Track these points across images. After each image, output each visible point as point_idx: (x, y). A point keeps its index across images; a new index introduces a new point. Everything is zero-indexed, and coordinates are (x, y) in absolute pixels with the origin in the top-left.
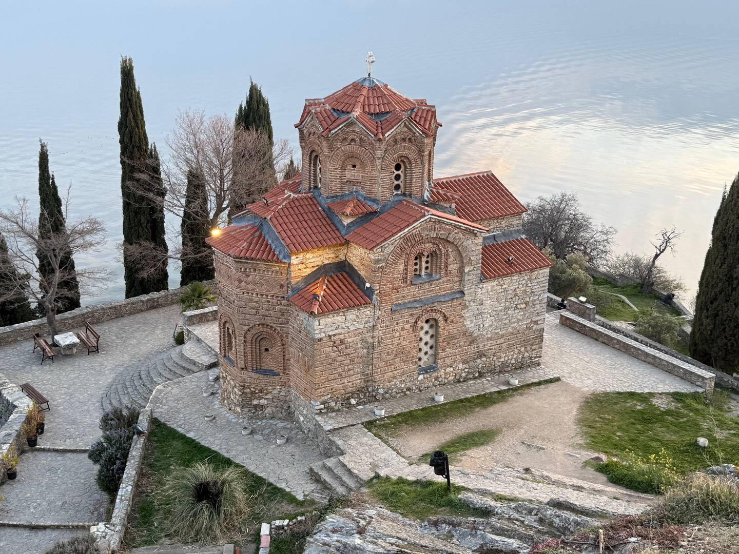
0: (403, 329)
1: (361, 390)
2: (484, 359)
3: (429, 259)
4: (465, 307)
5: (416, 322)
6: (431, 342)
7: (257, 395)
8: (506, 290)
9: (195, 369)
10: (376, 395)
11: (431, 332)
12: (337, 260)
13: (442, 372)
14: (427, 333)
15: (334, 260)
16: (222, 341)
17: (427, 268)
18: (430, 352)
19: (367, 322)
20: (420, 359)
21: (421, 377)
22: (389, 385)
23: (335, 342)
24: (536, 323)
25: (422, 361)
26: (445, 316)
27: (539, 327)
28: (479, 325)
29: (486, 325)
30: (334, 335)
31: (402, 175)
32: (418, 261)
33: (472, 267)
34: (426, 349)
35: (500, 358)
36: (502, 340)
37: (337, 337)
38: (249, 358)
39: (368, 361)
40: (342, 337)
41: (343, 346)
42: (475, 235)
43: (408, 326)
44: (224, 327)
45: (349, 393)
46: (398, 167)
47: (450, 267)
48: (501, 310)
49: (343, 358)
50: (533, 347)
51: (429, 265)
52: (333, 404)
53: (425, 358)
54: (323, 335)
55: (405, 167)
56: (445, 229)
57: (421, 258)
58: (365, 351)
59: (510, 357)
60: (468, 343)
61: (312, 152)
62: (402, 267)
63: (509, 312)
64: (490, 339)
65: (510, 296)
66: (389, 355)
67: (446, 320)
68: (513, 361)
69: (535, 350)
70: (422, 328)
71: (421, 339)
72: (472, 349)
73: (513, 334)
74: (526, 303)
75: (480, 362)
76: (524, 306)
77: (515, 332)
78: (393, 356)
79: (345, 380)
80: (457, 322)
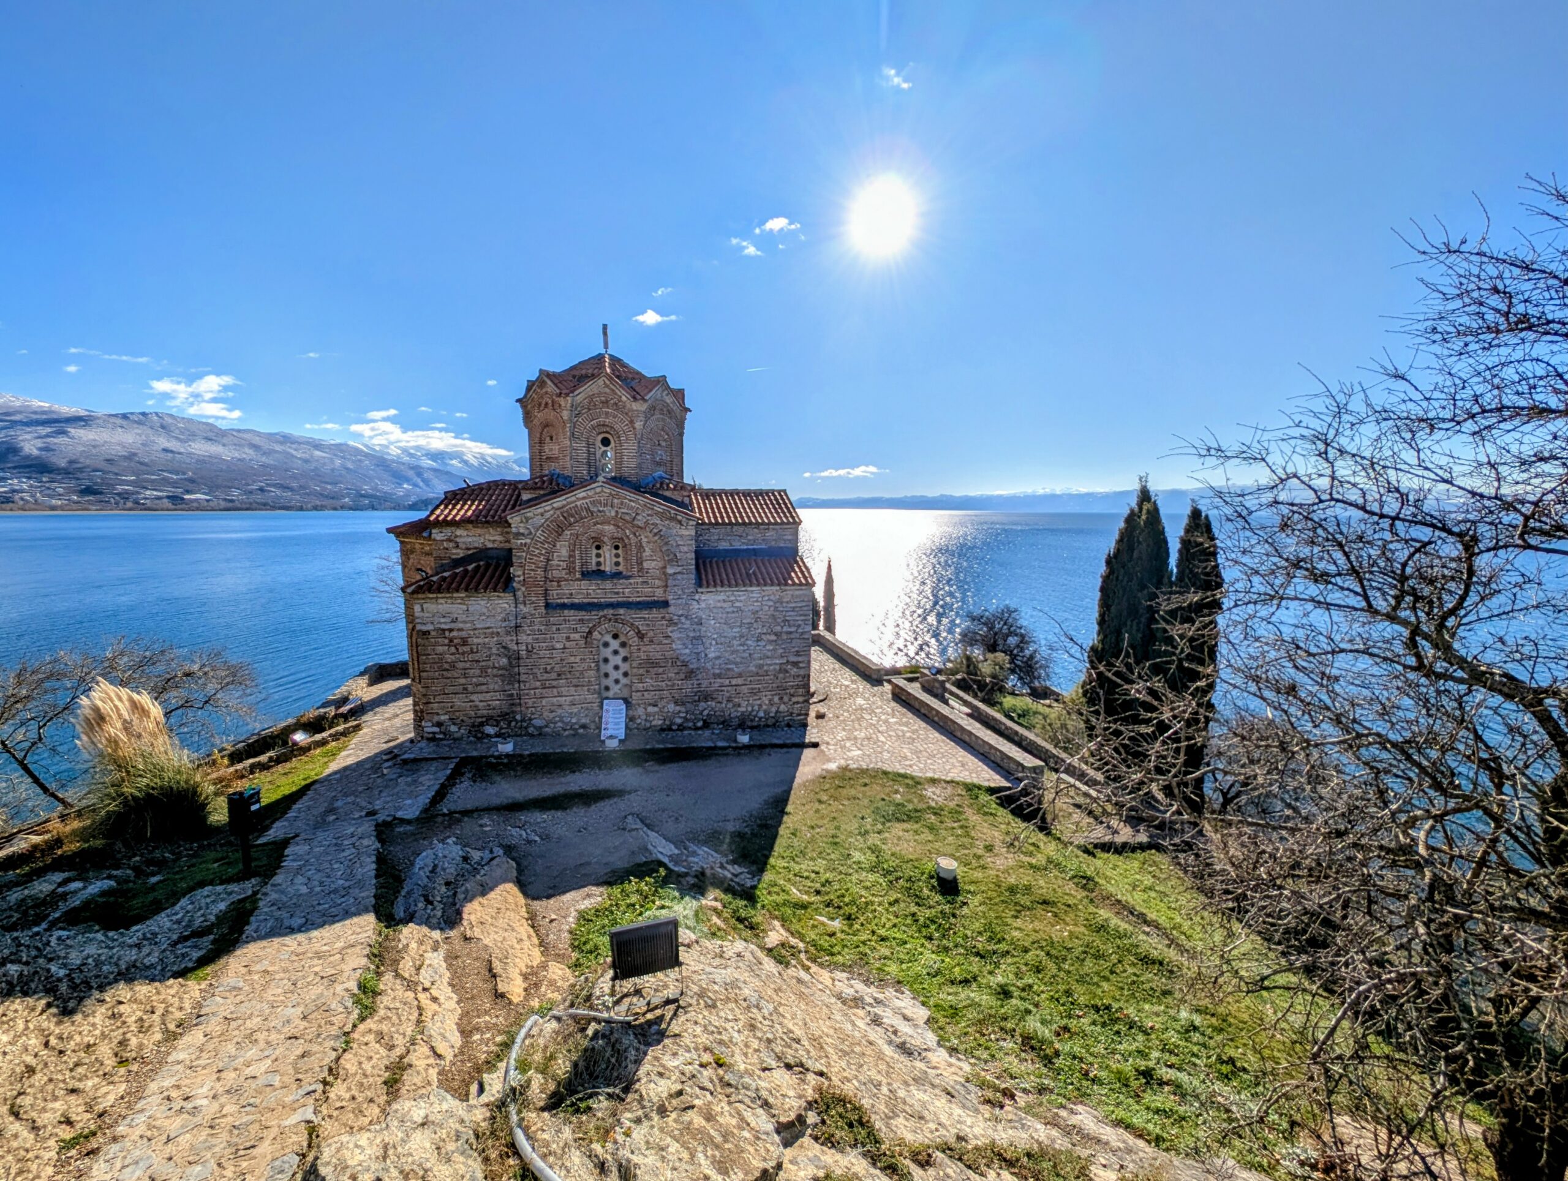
0: (568, 638)
1: (504, 716)
2: (713, 704)
4: (672, 622)
5: (590, 633)
6: (624, 667)
8: (740, 609)
10: (527, 727)
11: (623, 652)
13: (641, 711)
14: (616, 652)
17: (617, 564)
18: (624, 681)
19: (504, 620)
20: (606, 688)
22: (551, 715)
23: (451, 641)
24: (795, 664)
25: (609, 691)
26: (639, 632)
27: (802, 672)
28: (698, 653)
29: (711, 655)
30: (451, 630)
31: (610, 452)
32: (601, 552)
33: (679, 569)
34: (614, 675)
35: (739, 705)
36: (740, 681)
37: (455, 633)
39: (512, 676)
40: (464, 634)
41: (466, 649)
45: (482, 717)
46: (606, 441)
47: (645, 565)
48: (734, 638)
49: (468, 665)
50: (794, 699)
52: (453, 728)
53: (615, 689)
54: (430, 627)
58: (505, 661)
59: (756, 708)
60: (682, 676)
62: (565, 552)
63: (749, 641)
64: (719, 676)
65: (748, 620)
66: (547, 672)
67: (642, 639)
68: (761, 714)
69: (797, 703)
70: (606, 645)
71: (605, 659)
72: (688, 687)
73: (757, 674)
74: (776, 634)
75: (706, 708)
76: (773, 638)
77: (761, 672)
78: (554, 675)
79: (474, 697)
80: (660, 643)
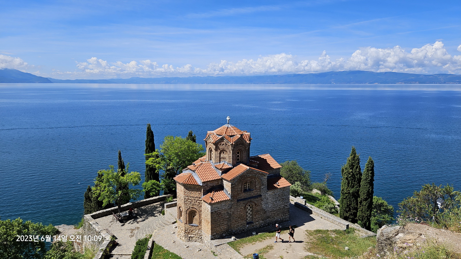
0: (241, 208)
1: (227, 231)
3: (249, 184)
4: (262, 200)
5: (245, 206)
6: (251, 213)
7: (190, 233)
8: (276, 194)
9: (169, 224)
10: (232, 233)
11: (251, 209)
12: (218, 184)
13: (255, 224)
14: (249, 210)
15: (217, 185)
16: (178, 214)
17: (249, 187)
18: (251, 217)
19: (228, 206)
20: (247, 219)
21: (248, 226)
22: (237, 229)
23: (217, 214)
24: (287, 206)
25: (248, 220)
26: (255, 204)
28: (267, 207)
29: (270, 207)
31: (240, 155)
32: (246, 184)
33: (264, 187)
34: (249, 215)
35: (275, 218)
36: (275, 212)
37: (218, 212)
38: (188, 220)
39: (229, 220)
40: (220, 211)
41: (220, 215)
42: (265, 175)
43: (243, 207)
44: (179, 209)
45: (222, 232)
46: (238, 153)
47: (256, 187)
48: (275, 201)
49: (220, 219)
50: (286, 215)
51: (249, 186)
52: (217, 236)
53: (249, 219)
54: (213, 211)
55: (241, 153)
56: (254, 173)
57: (247, 183)
58: (228, 216)
59: (278, 218)
60: (264, 213)
61: (210, 148)
62: (240, 187)
63: (277, 202)
64: (271, 212)
65: (277, 197)
66: (236, 218)
67: (256, 205)
68: (279, 220)
69: (287, 215)
70: (248, 208)
71: (247, 212)
72: (265, 216)
73: (279, 210)
74: (283, 199)
75: (268, 220)
76: (282, 200)
77: (280, 209)
78: (238, 218)
79: (221, 227)
80: (260, 206)
